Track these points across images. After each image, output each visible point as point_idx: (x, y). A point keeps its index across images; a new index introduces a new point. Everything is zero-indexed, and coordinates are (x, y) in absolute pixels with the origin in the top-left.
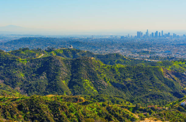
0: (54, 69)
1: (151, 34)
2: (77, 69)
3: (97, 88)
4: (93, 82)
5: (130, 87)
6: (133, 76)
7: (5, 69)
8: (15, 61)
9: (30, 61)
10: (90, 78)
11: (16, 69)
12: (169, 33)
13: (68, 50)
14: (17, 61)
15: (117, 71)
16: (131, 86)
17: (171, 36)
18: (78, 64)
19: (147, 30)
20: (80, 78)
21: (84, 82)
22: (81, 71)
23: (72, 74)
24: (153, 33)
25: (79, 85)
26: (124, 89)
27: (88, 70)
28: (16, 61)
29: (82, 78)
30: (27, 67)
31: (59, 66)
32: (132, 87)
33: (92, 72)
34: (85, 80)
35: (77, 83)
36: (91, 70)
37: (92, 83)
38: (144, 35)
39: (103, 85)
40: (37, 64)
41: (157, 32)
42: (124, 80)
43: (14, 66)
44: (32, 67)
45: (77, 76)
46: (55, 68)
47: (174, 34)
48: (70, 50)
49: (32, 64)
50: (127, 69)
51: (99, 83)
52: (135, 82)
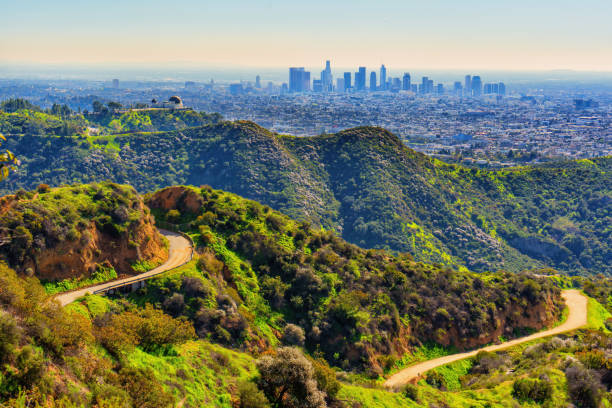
0: (264, 178)
1: (343, 77)
2: (359, 181)
3: (468, 261)
4: (439, 231)
5: (583, 254)
6: (578, 210)
7: (34, 179)
8: (71, 143)
9: (132, 146)
10: (423, 217)
11: (85, 176)
12: (407, 77)
13: (171, 116)
14: (80, 143)
15: (501, 188)
16: (590, 250)
17: (415, 86)
18: (355, 159)
19: (328, 63)
20: (389, 217)
21: (410, 235)
22: (379, 184)
23: (337, 198)
24: (347, 75)
25: (394, 247)
26: (563, 263)
27: (404, 182)
28: (76, 144)
29: (396, 216)
30: (129, 171)
31: (279, 166)
32: (595, 252)
33: (420, 191)
34: (408, 225)
35: (385, 238)
36: (415, 183)
37: (437, 236)
38: (315, 81)
39: (483, 245)
40: (171, 159)
41: (363, 70)
42: (547, 224)
43: (70, 164)
44: (147, 171)
45: (369, 207)
46: (265, 174)
47: (425, 79)
48: (178, 114)
49: (144, 157)
50: (540, 183)
51: (464, 236)
52: (598, 234)
